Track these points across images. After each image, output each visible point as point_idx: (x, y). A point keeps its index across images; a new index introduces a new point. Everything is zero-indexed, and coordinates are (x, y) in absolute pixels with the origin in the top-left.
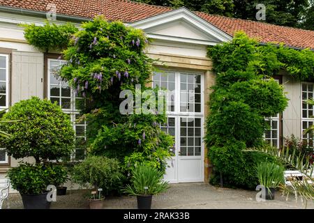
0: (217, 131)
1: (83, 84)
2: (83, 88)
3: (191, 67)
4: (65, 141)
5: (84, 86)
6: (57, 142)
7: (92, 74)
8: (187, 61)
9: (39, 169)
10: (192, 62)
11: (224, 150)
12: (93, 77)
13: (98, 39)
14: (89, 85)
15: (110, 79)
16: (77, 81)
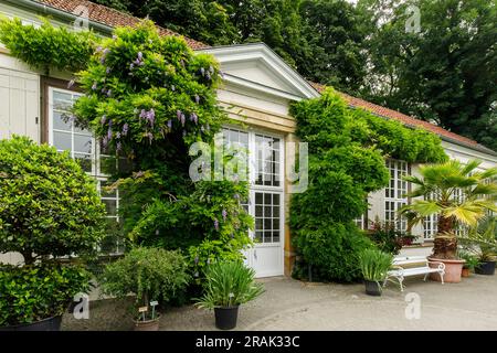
0: (309, 209)
1: (118, 127)
2: (118, 135)
3: (269, 126)
4: (87, 223)
5: (121, 131)
6: (72, 223)
7: (136, 111)
8: (265, 117)
9: (31, 276)
10: (273, 119)
11: (318, 234)
12: (138, 115)
13: (144, 56)
14: (130, 129)
15: (166, 123)
16: (107, 121)
